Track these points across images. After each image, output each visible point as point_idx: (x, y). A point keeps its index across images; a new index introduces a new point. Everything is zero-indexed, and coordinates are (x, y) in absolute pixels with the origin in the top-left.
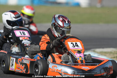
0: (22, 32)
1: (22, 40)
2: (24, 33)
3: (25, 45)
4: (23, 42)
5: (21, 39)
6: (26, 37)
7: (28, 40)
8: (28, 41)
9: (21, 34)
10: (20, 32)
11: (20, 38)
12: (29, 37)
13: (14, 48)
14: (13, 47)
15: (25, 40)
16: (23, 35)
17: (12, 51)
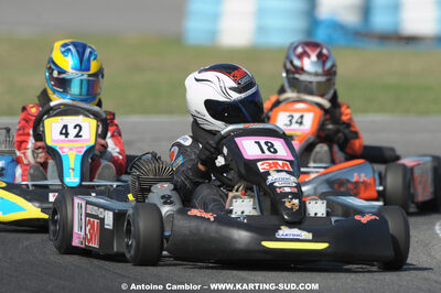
0: (266, 143)
1: (268, 173)
2: (272, 145)
3: (278, 191)
4: (270, 179)
5: (262, 167)
6: (280, 163)
7: (288, 172)
8: (288, 176)
9: (263, 152)
10: (258, 143)
11: (259, 164)
12: (291, 162)
13: (239, 201)
14: (235, 197)
15: (278, 171)
16: (267, 153)
17: (231, 211)
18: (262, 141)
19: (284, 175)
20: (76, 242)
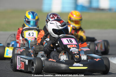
0: (70, 40)
1: (70, 48)
2: (71, 40)
3: (73, 53)
4: (71, 50)
5: (68, 47)
6: (74, 45)
7: (76, 48)
9: (69, 42)
11: (68, 46)
12: (76, 45)
13: (62, 56)
14: (61, 55)
15: (73, 48)
17: (60, 59)
18: (68, 39)
19: (75, 49)
20: (18, 68)
